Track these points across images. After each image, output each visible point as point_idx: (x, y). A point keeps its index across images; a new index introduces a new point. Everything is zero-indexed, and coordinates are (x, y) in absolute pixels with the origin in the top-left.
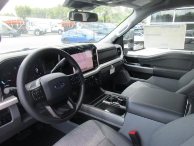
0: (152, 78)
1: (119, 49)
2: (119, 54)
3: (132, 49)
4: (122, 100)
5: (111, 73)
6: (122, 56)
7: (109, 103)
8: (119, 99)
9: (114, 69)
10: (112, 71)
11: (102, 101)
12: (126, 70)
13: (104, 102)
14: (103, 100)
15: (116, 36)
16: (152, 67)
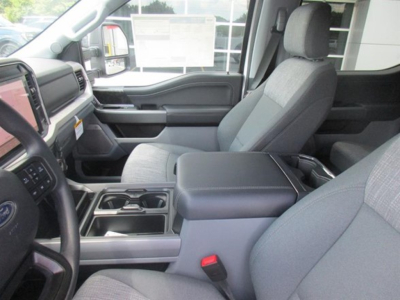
0: (166, 131)
1: (79, 73)
2: (83, 85)
3: (102, 73)
4: (138, 196)
5: (78, 137)
6: (89, 92)
7: (113, 212)
8: (132, 196)
9: (81, 125)
10: (79, 132)
11: (92, 215)
12: (103, 122)
13: (99, 212)
14: (93, 210)
15: (65, 38)
16: (162, 107)
